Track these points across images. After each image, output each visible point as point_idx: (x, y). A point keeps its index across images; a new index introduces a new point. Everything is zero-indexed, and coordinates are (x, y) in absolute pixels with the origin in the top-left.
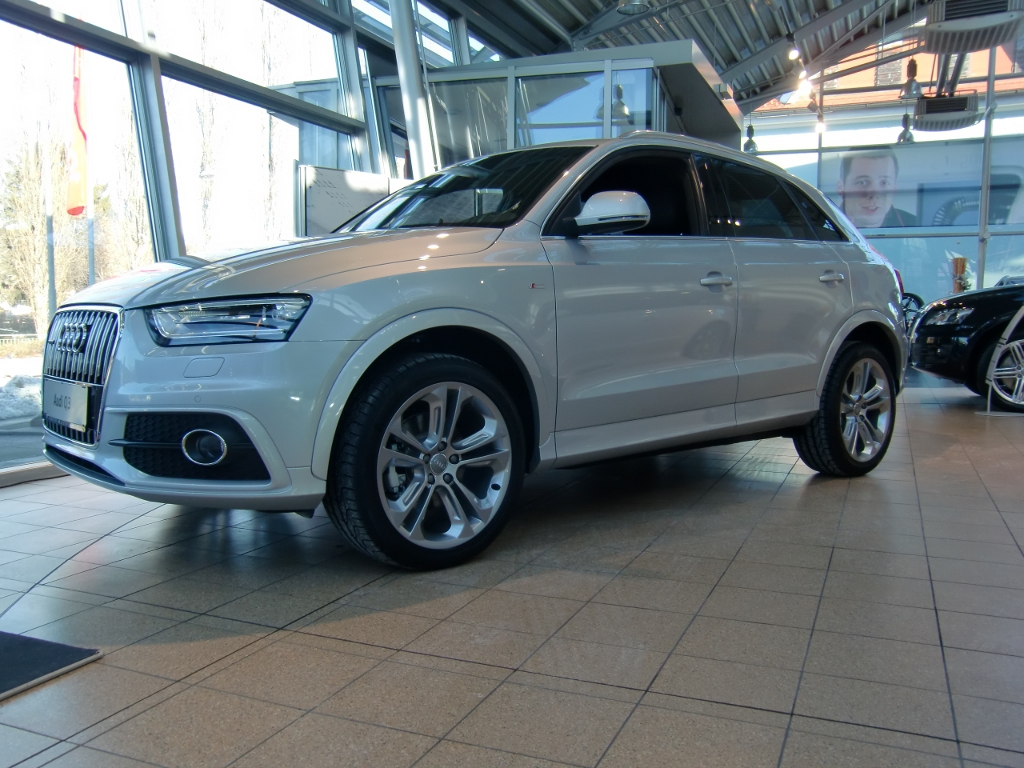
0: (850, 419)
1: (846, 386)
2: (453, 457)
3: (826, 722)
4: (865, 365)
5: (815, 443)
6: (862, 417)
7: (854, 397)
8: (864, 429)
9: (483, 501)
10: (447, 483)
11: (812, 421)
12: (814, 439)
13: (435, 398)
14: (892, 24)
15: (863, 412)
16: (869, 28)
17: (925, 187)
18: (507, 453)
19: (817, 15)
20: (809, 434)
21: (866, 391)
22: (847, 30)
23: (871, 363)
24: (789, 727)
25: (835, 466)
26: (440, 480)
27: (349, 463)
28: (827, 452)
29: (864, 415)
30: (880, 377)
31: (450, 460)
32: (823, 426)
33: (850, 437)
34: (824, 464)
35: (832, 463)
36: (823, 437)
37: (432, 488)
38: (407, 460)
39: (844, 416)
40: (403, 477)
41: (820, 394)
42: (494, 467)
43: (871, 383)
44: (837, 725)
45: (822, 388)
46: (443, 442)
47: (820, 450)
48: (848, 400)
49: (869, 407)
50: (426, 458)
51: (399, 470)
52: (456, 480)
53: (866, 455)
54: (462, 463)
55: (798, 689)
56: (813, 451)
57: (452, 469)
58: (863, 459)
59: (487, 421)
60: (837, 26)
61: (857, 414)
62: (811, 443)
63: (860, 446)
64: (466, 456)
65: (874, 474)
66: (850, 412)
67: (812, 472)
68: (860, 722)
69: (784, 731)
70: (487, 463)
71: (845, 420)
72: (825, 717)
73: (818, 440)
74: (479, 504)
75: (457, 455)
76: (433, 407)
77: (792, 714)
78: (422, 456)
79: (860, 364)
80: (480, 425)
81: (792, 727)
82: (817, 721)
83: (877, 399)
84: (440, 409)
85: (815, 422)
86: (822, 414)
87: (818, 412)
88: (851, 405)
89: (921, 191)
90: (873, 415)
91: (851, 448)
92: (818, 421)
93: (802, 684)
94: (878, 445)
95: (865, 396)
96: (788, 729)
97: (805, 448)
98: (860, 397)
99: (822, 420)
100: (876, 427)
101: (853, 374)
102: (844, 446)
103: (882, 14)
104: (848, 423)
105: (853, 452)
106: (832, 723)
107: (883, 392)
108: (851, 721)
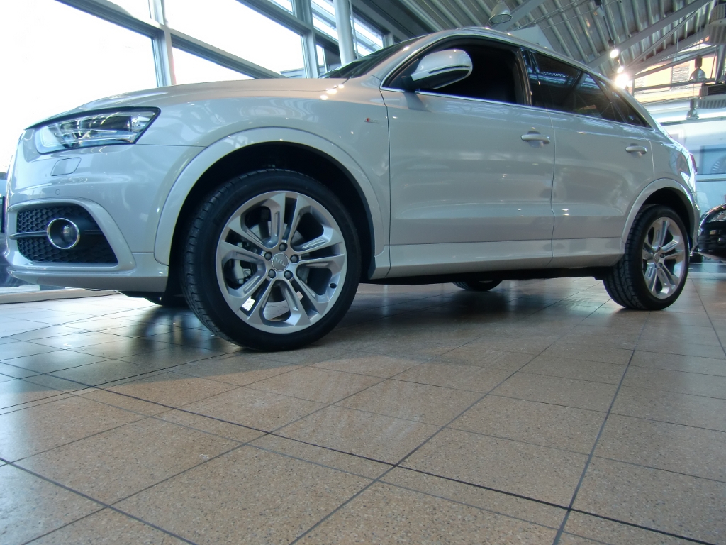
0: (650, 264)
1: (647, 238)
2: (294, 258)
3: (616, 525)
4: (663, 223)
5: (620, 281)
6: (661, 264)
7: (655, 247)
8: (662, 274)
9: (321, 297)
10: (288, 279)
11: (618, 263)
12: (620, 278)
13: (275, 204)
14: (683, 42)
15: (662, 260)
16: (667, 45)
17: (706, 148)
18: (344, 257)
19: (631, 36)
20: (616, 274)
21: (664, 244)
22: (651, 44)
23: (668, 221)
24: (562, 527)
25: (637, 301)
26: (280, 275)
27: (191, 252)
28: (631, 288)
29: (663, 263)
30: (677, 234)
31: (291, 260)
32: (627, 268)
33: (650, 278)
34: (628, 299)
35: (635, 297)
36: (628, 276)
37: (272, 281)
38: (251, 256)
39: (645, 262)
40: (249, 272)
41: (625, 241)
42: (331, 268)
43: (669, 238)
44: (633, 530)
45: (626, 238)
46: (283, 243)
47: (625, 287)
48: (649, 249)
49: (666, 257)
50: (268, 256)
51: (244, 265)
52: (295, 276)
53: (663, 294)
54: (301, 262)
55: (583, 476)
56: (619, 288)
57: (292, 268)
58: (661, 297)
59: (325, 228)
60: (644, 42)
61: (657, 261)
62: (617, 282)
63: (659, 287)
64: (304, 257)
65: (670, 309)
66: (651, 258)
67: (618, 307)
68: (667, 529)
69: (554, 533)
70: (324, 265)
71: (646, 266)
72: (615, 517)
73: (623, 280)
74: (316, 298)
75: (297, 256)
76: (273, 212)
77: (570, 509)
78: (263, 254)
79: (660, 221)
80: (319, 232)
81: (566, 528)
82: (604, 522)
83: (673, 251)
84: (279, 213)
85: (621, 265)
86: (627, 258)
87: (624, 256)
88: (652, 254)
89: (703, 151)
90: (670, 264)
91: (651, 287)
92: (623, 264)
93: (589, 470)
94: (674, 287)
95: (663, 248)
96: (561, 531)
97: (612, 286)
98: (659, 248)
99: (627, 263)
100: (673, 274)
101: (653, 230)
102: (645, 285)
103: (676, 34)
104: (649, 268)
105: (653, 290)
106: (625, 527)
107: (678, 245)
108: (653, 527)
